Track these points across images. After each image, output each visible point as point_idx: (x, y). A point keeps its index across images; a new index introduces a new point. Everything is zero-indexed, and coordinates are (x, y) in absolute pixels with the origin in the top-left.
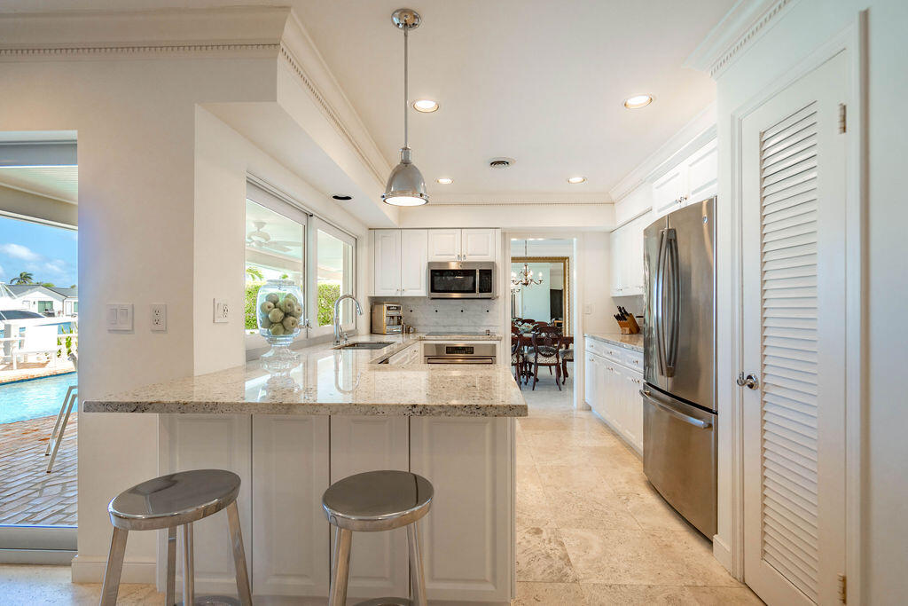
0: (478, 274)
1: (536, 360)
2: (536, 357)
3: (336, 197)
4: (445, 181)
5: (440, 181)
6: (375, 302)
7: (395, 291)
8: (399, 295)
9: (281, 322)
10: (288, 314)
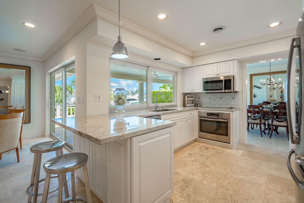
0: (224, 82)
1: (272, 123)
2: (272, 122)
3: (155, 59)
4: (203, 44)
5: (200, 44)
6: (185, 95)
7: (191, 91)
8: (192, 92)
9: (118, 101)
10: (120, 99)
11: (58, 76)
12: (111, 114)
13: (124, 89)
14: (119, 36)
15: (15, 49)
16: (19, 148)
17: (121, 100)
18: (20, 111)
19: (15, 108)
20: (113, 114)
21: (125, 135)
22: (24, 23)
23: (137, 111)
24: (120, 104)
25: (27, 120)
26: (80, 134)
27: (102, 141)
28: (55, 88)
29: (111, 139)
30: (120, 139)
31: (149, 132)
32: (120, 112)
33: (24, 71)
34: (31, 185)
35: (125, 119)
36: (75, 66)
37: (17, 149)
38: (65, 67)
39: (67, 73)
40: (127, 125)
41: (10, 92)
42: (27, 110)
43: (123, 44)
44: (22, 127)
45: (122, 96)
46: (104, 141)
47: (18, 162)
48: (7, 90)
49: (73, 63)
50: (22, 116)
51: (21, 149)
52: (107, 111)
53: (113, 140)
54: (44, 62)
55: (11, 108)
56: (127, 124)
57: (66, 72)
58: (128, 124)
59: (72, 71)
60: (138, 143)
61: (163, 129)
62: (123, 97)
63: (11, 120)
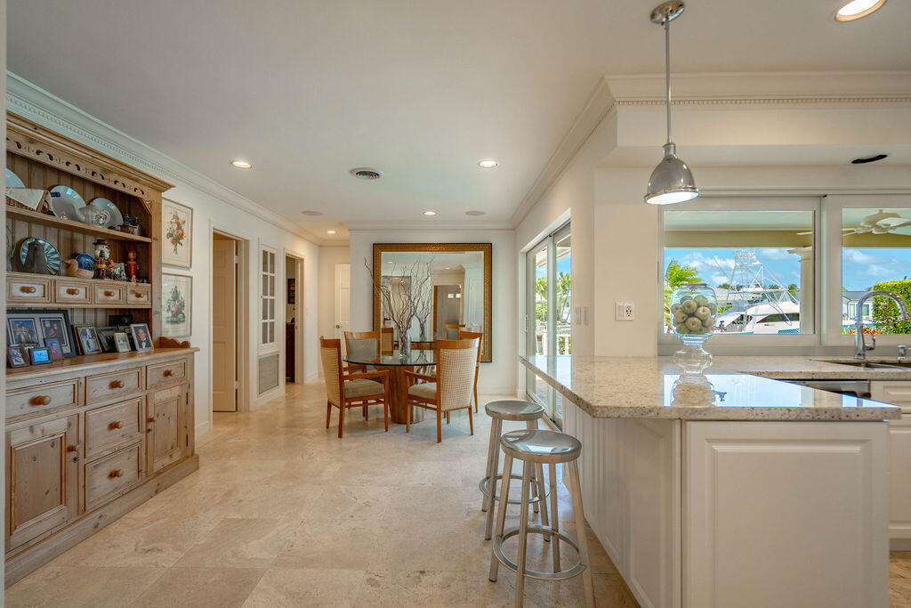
3: (857, 162)
9: (685, 322)
10: (693, 315)
11: (541, 256)
12: (664, 358)
13: (705, 285)
14: (665, 143)
15: (468, 213)
16: (474, 410)
17: (695, 319)
18: (474, 336)
19: (469, 329)
20: (669, 358)
21: (660, 408)
22: (479, 164)
23: (758, 358)
24: (690, 332)
25: (486, 356)
26: (578, 401)
27: (600, 411)
28: (535, 283)
29: (621, 412)
30: (646, 416)
31: (752, 418)
32: (691, 354)
33: (482, 253)
34: (488, 478)
35: (710, 378)
36: (571, 234)
37: (470, 409)
38: (554, 235)
39: (558, 248)
40: (717, 396)
41: (463, 295)
42: (487, 335)
43: (679, 163)
44: (477, 368)
45: (699, 307)
46: (602, 412)
47: (472, 434)
48: (459, 292)
49: (567, 226)
50: (477, 345)
51: (477, 412)
52: (651, 349)
53: (627, 414)
54: (514, 230)
55: (464, 329)
56: (719, 393)
57: (555, 245)
58: (722, 395)
59: (566, 244)
60: (709, 441)
61: (819, 420)
62: (701, 309)
63: (462, 351)
